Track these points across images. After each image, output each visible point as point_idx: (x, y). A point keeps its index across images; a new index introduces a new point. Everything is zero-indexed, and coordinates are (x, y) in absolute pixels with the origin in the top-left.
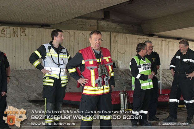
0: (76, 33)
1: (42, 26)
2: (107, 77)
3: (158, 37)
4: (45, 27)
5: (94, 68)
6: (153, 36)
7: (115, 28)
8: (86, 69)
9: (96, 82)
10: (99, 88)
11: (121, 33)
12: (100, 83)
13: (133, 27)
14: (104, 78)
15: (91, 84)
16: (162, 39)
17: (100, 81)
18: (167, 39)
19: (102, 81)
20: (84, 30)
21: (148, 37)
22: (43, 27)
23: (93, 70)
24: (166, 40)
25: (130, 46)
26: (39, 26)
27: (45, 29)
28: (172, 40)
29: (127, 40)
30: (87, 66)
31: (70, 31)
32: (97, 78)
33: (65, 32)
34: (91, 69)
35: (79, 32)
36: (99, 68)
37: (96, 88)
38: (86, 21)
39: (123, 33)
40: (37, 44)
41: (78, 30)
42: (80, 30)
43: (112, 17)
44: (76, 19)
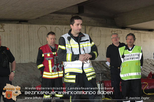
0: (52, 28)
1: (19, 22)
2: (60, 65)
3: (130, 29)
4: (22, 23)
5: (51, 59)
6: (126, 29)
7: (90, 22)
8: (45, 59)
9: (52, 69)
10: (55, 73)
11: (95, 26)
12: (56, 69)
13: (107, 20)
14: (58, 66)
15: (49, 71)
16: (134, 31)
17: (56, 68)
18: (140, 31)
19: (57, 68)
20: (60, 25)
21: (121, 30)
22: (21, 23)
23: (50, 60)
24: (138, 32)
25: (104, 38)
26: (17, 22)
27: (22, 24)
28: (143, 32)
29: (101, 33)
30: (45, 57)
31: (47, 26)
32: (53, 66)
33: (42, 27)
34: (49, 59)
35: (55, 26)
36: (55, 58)
37: (53, 73)
38: (62, 15)
39: (97, 26)
40: (15, 39)
41: (54, 25)
42: (56, 25)
43: (86, 11)
44: (52, 15)
